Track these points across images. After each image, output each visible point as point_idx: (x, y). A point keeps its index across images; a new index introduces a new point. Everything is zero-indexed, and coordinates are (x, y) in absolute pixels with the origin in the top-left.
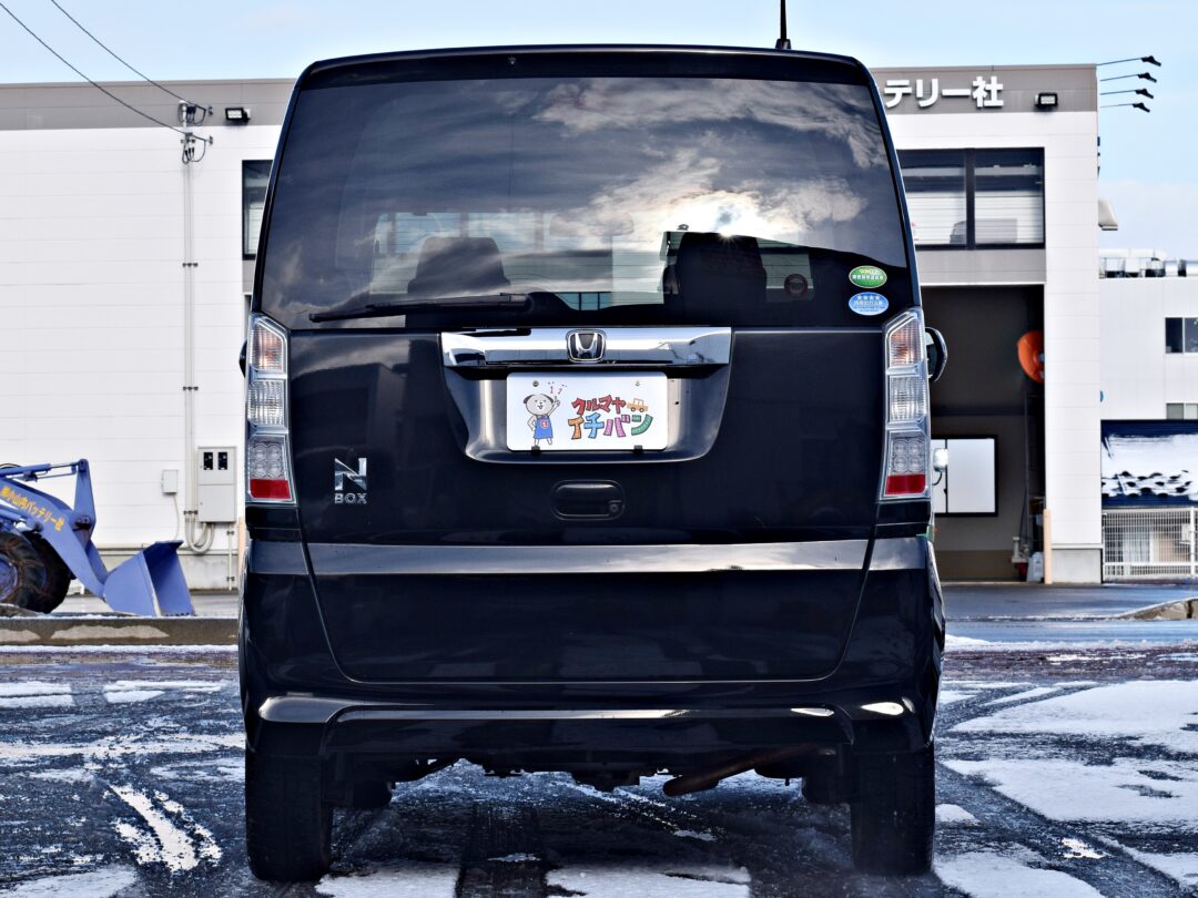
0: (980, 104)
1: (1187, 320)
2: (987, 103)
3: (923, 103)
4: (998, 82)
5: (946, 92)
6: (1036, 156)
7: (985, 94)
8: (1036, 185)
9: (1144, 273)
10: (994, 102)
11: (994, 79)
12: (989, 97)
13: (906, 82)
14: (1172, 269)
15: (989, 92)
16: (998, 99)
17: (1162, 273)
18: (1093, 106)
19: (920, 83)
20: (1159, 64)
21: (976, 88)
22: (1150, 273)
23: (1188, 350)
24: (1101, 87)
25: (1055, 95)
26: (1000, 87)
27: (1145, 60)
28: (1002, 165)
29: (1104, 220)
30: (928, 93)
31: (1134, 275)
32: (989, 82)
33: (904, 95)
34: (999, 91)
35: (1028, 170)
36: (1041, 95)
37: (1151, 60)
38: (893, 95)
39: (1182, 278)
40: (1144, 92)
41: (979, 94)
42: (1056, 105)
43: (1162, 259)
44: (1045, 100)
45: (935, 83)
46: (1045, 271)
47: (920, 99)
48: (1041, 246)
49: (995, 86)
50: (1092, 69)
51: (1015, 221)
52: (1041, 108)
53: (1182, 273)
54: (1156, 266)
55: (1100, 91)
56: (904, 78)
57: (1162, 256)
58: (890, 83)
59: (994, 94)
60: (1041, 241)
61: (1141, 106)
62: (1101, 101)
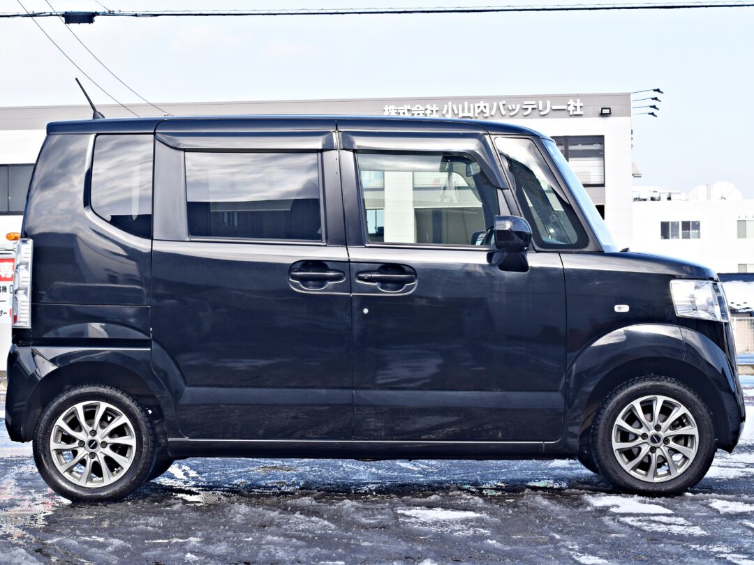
0: (571, 113)
1: (672, 223)
2: (575, 113)
3: (542, 113)
4: (581, 102)
5: (554, 107)
6: (600, 139)
7: (574, 108)
8: (600, 154)
9: (650, 199)
10: (579, 112)
11: (578, 101)
12: (576, 110)
13: (534, 102)
14: (664, 197)
15: (576, 107)
16: (581, 110)
17: (659, 199)
18: (629, 114)
19: (541, 103)
20: (662, 93)
21: (569, 105)
22: (652, 199)
23: (672, 237)
24: (633, 105)
25: (610, 109)
26: (582, 105)
27: (655, 90)
28: (583, 144)
29: (635, 172)
30: (545, 108)
31: (645, 200)
32: (576, 102)
33: (533, 109)
34: (581, 107)
35: (596, 147)
36: (602, 109)
37: (658, 90)
38: (527, 109)
39: (669, 201)
40: (654, 107)
41: (571, 108)
42: (610, 113)
43: (659, 192)
44: (604, 111)
45: (548, 102)
46: (605, 198)
47: (541, 111)
48: (603, 185)
49: (579, 104)
50: (628, 95)
51: (589, 173)
52: (602, 115)
53: (669, 199)
54: (656, 195)
55: (632, 107)
56: (532, 100)
57: (659, 190)
58: (526, 103)
59: (578, 108)
60: (603, 183)
61: (653, 114)
62: (633, 111)
